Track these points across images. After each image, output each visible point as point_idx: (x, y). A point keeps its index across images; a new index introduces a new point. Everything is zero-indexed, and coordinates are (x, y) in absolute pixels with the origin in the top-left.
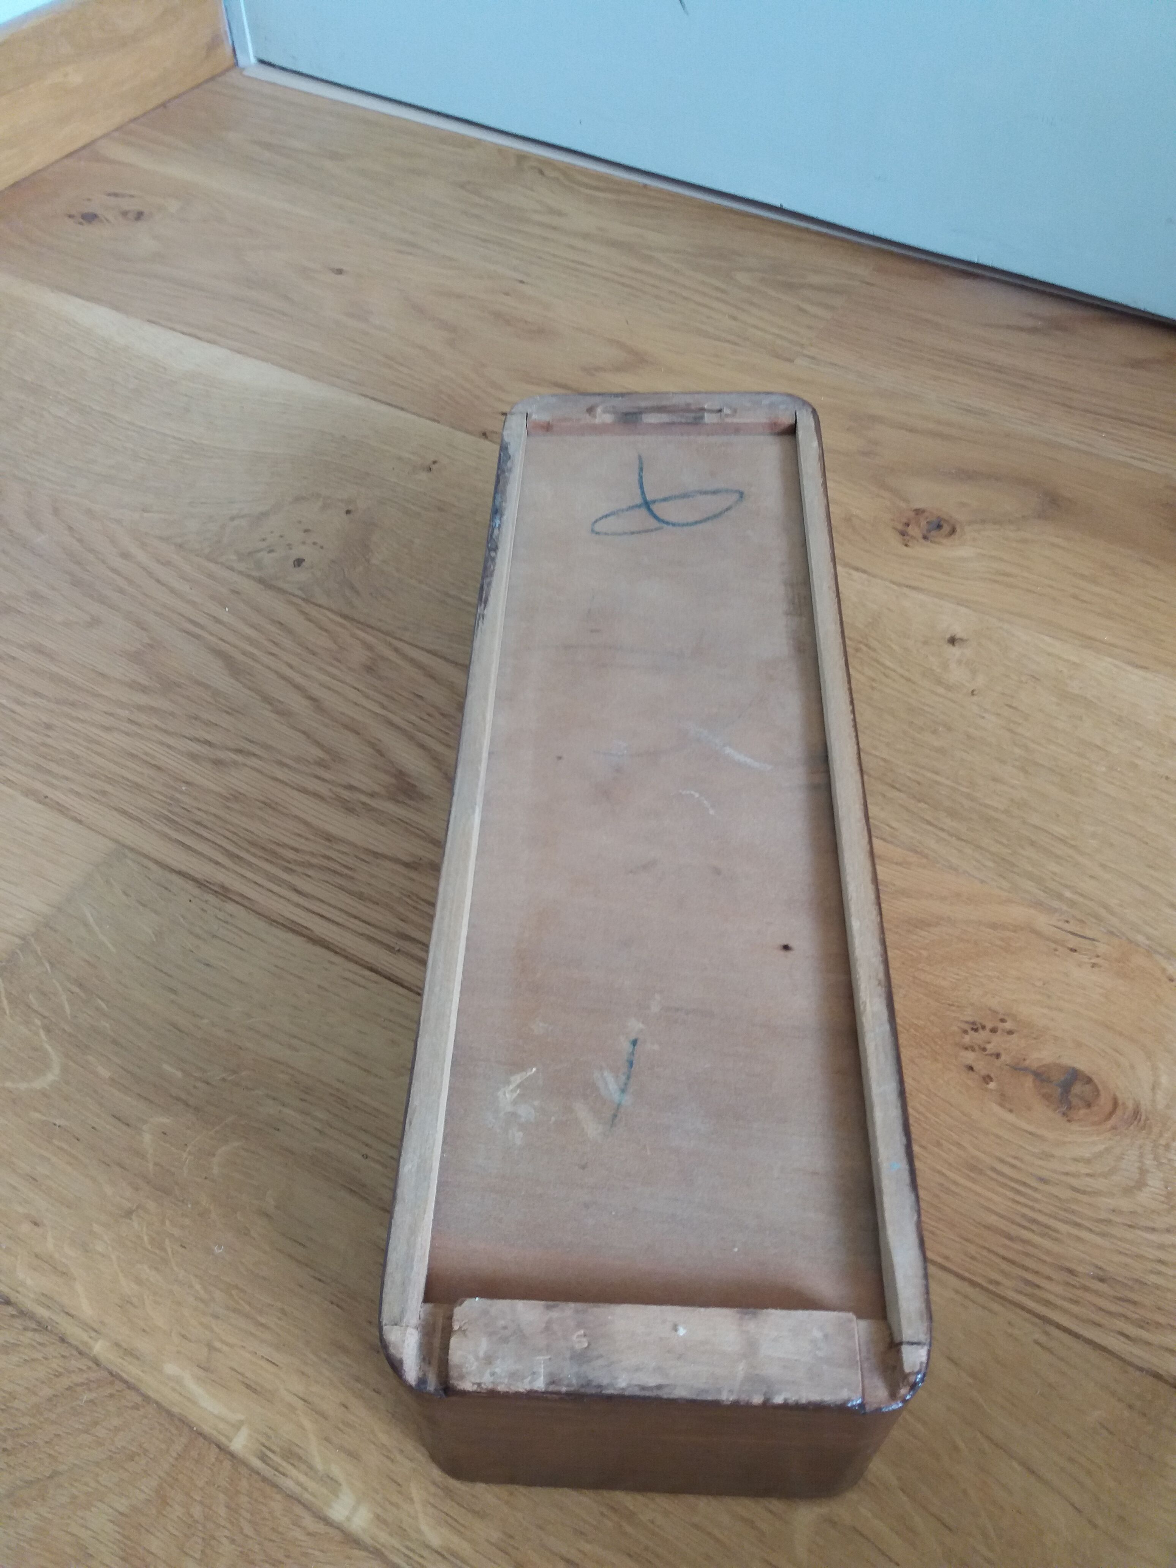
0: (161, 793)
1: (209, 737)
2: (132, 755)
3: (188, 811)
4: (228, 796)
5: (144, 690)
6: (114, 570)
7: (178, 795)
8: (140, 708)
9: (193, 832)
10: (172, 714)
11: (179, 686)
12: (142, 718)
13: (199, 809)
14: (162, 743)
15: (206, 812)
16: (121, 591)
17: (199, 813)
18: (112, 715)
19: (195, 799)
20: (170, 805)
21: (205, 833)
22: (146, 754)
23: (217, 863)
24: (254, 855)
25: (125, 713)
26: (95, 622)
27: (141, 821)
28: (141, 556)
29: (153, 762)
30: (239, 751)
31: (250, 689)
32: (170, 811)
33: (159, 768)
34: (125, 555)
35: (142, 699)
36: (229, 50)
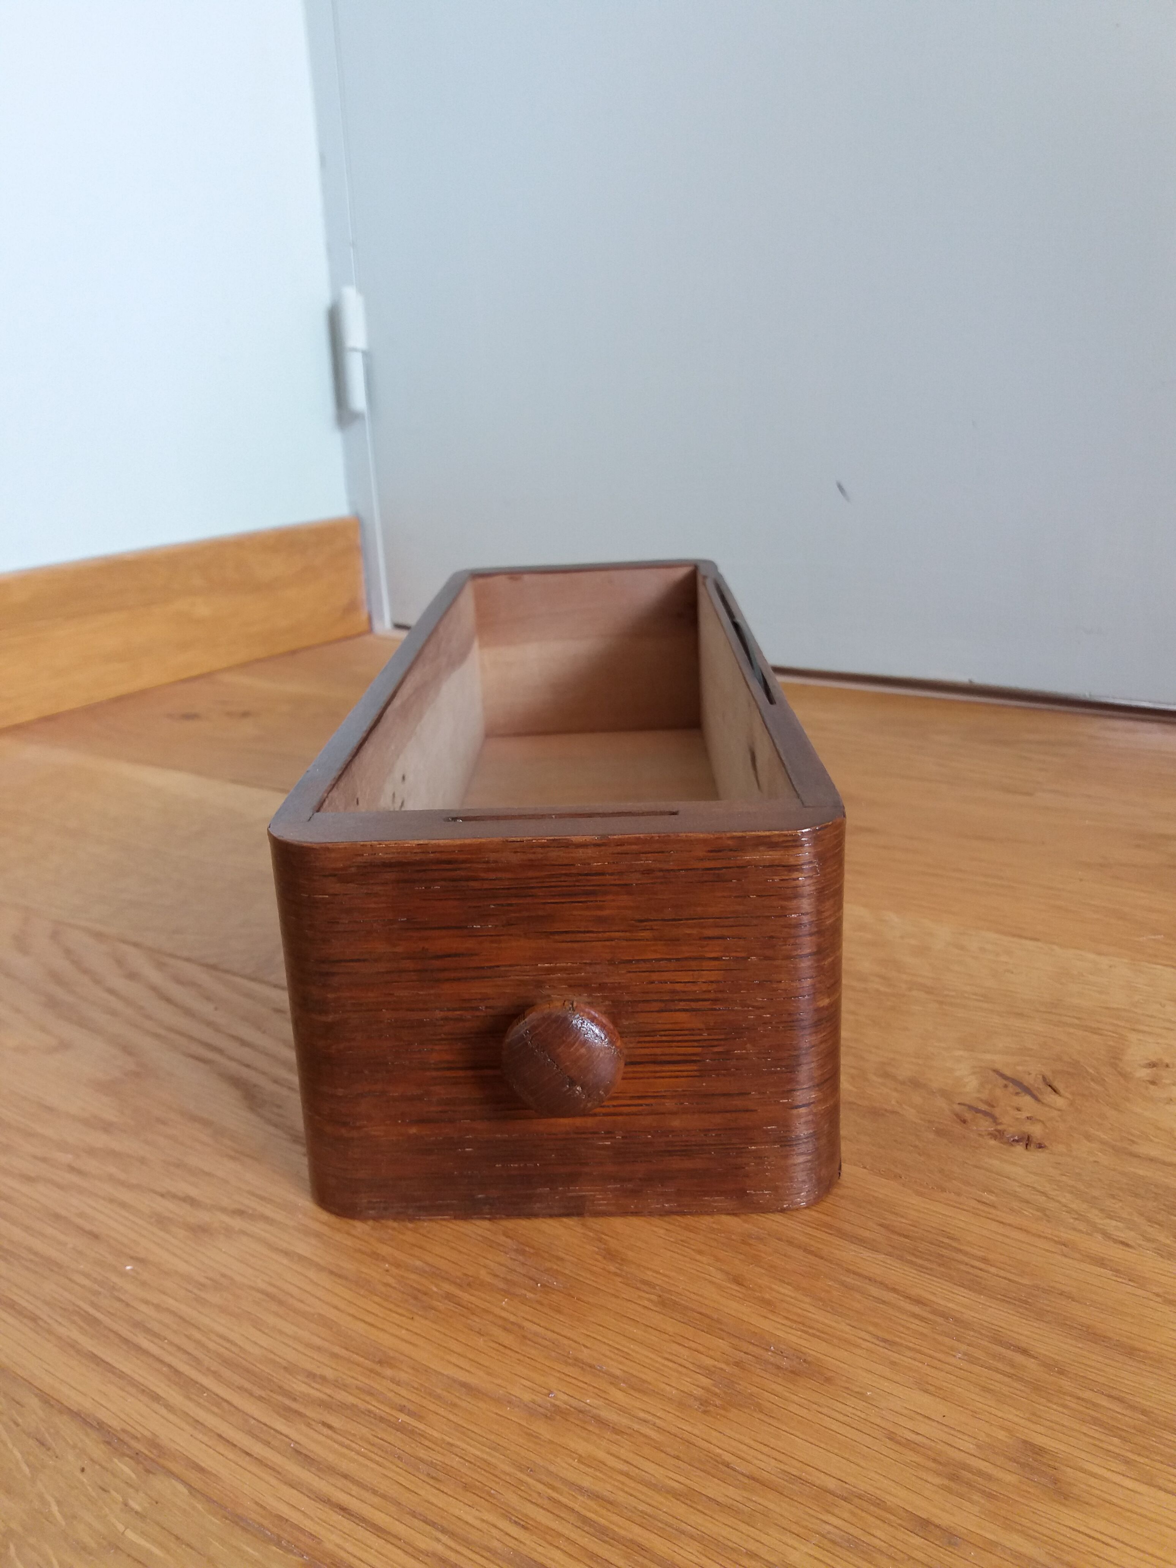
0: (87, 1276)
1: (193, 1192)
2: (57, 1217)
3: (128, 1305)
4: (203, 1280)
5: (107, 1127)
6: (111, 991)
7: (115, 1279)
8: (91, 1152)
9: (126, 1341)
10: (143, 1161)
11: (164, 1122)
12: (91, 1165)
13: (146, 1302)
14: (112, 1201)
15: (157, 1307)
16: (114, 1013)
17: (143, 1308)
18: (44, 1160)
19: (144, 1284)
20: (96, 1293)
21: (144, 1342)
22: (81, 1215)
23: (156, 1398)
24: (229, 1385)
25: (67, 1158)
26: (64, 1046)
27: (34, 1319)
28: (155, 976)
29: (88, 1227)
30: (240, 1213)
31: (276, 1126)
32: (93, 1305)
33: (95, 1236)
34: (132, 976)
35: (99, 1140)
36: (364, 617)
